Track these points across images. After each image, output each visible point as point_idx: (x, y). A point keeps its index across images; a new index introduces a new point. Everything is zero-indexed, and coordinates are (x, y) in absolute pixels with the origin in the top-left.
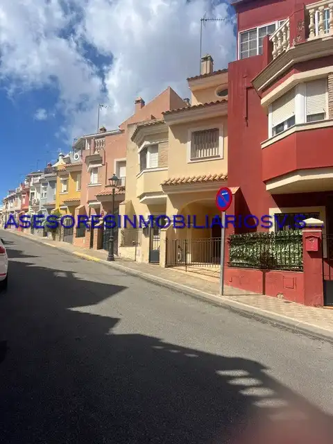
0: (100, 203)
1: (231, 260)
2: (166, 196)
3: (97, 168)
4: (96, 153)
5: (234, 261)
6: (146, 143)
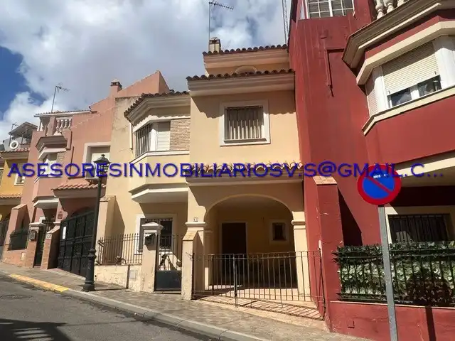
0: (57, 200)
1: (344, 290)
2: (187, 189)
3: (56, 154)
4: (56, 134)
5: (348, 292)
6: (152, 118)
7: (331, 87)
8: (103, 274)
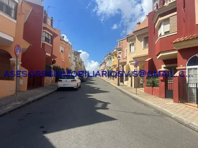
0: (121, 65)
1: (147, 84)
3: (120, 52)
4: (120, 47)
6: (131, 43)
7: (154, 32)
8: (125, 83)
